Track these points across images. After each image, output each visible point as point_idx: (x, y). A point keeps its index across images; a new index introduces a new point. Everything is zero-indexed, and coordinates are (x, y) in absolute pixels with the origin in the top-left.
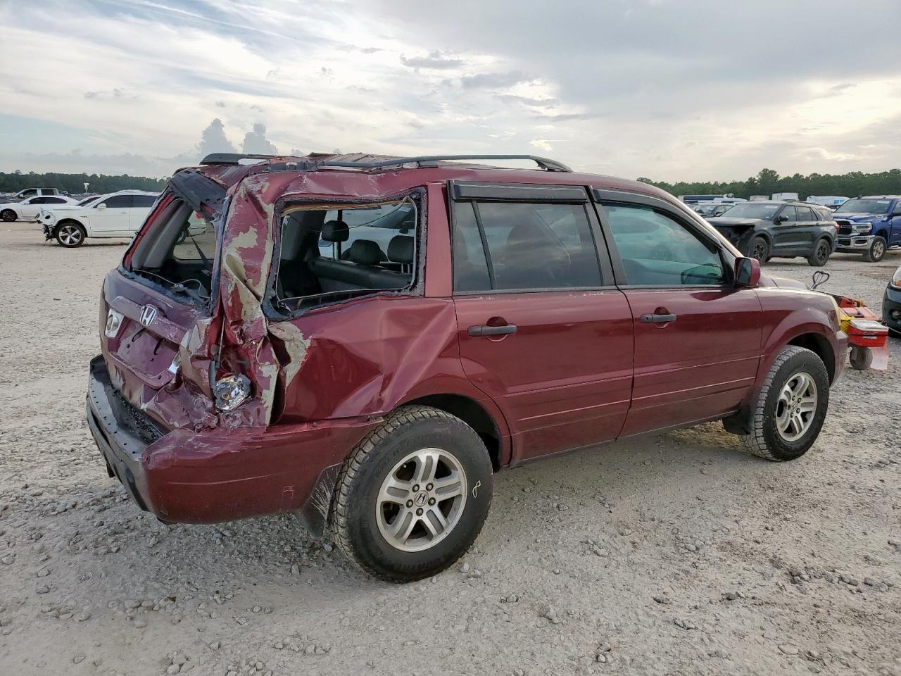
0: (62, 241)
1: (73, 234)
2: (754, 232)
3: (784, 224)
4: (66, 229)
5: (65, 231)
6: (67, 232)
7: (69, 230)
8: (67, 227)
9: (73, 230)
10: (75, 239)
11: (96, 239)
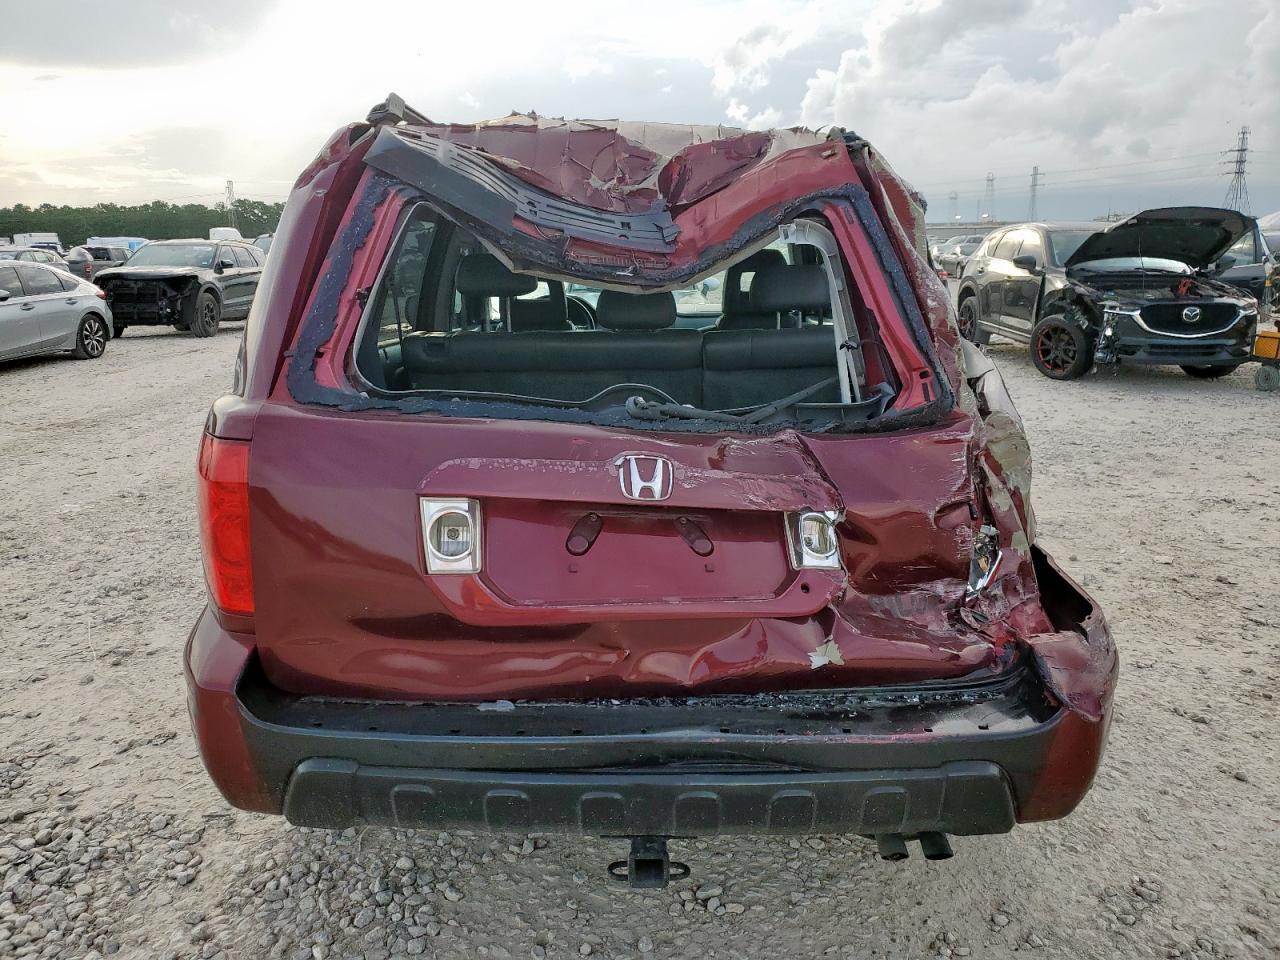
2: (200, 285)
3: (227, 272)
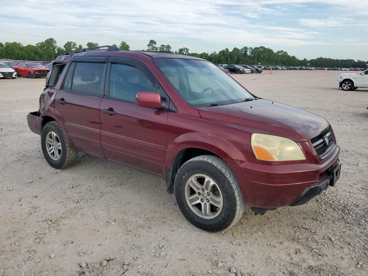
0: (343, 88)
1: (348, 85)
4: (346, 83)
5: (345, 84)
6: (346, 84)
7: (347, 84)
8: (346, 82)
9: (349, 84)
10: (348, 87)
11: (362, 88)
